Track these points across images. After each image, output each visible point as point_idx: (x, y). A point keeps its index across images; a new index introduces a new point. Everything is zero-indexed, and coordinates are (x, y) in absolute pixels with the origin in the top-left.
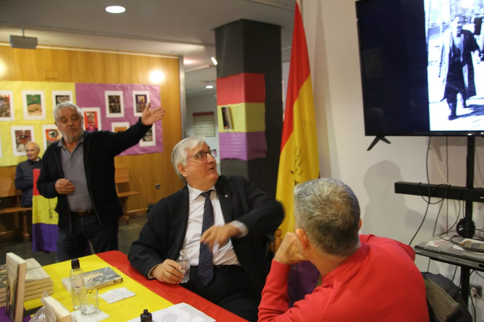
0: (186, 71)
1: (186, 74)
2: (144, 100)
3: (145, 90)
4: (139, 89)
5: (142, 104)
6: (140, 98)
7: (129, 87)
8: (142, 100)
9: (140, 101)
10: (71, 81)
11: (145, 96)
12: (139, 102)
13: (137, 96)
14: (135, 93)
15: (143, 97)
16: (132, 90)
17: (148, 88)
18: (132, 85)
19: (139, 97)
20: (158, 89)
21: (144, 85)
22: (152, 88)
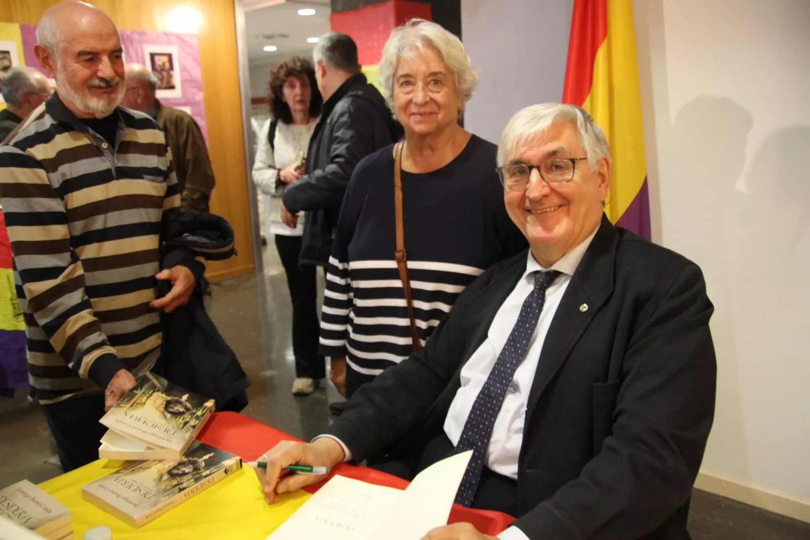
0: (249, 9)
1: (247, 15)
2: (167, 65)
3: (169, 43)
4: (156, 42)
5: (165, 73)
6: (159, 60)
7: (136, 37)
8: (164, 64)
9: (159, 66)
10: (10, 19)
11: (170, 56)
12: (157, 67)
13: (152, 56)
14: (149, 49)
15: (165, 59)
16: (141, 42)
17: (175, 39)
18: (143, 33)
19: (157, 58)
20: (194, 41)
21: (166, 34)
22: (181, 40)
